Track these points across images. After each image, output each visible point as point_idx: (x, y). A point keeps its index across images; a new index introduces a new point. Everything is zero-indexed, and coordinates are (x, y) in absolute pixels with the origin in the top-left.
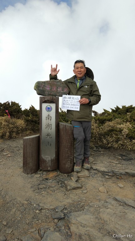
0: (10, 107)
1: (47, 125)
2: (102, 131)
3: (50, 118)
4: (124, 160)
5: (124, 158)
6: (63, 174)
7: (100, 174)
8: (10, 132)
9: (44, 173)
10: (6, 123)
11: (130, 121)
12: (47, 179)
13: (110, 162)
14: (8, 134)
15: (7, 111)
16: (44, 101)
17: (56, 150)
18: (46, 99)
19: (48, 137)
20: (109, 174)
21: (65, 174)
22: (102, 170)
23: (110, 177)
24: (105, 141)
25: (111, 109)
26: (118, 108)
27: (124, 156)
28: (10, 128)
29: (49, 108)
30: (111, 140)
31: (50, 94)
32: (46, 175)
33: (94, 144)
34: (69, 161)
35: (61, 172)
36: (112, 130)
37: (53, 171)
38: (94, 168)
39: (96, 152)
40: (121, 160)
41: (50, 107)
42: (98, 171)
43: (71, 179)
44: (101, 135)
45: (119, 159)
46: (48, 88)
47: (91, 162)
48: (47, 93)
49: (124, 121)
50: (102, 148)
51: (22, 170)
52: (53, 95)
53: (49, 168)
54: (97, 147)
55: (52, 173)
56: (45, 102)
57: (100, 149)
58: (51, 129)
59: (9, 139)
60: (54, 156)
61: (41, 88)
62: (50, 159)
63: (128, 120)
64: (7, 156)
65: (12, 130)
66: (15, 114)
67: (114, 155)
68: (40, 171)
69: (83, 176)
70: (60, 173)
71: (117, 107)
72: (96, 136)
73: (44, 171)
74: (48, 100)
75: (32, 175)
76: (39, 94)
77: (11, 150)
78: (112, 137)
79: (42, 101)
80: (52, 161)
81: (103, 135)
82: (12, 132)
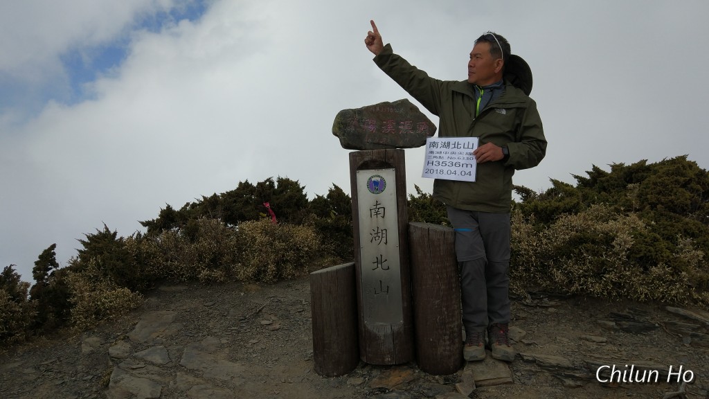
0: (275, 192)
1: (373, 233)
2: (546, 244)
3: (381, 210)
4: (627, 331)
5: (625, 324)
6: (430, 377)
7: (547, 374)
8: (277, 263)
9: (375, 372)
10: (266, 239)
11: (638, 210)
12: (383, 390)
13: (581, 339)
14: (272, 267)
15: (268, 205)
16: (361, 163)
17: (405, 305)
18: (366, 159)
19: (379, 266)
20: (577, 375)
21: (437, 377)
22: (554, 362)
23: (579, 383)
24: (559, 276)
25: (576, 177)
26: (597, 173)
27: (626, 318)
28: (276, 252)
29: (376, 183)
30: (577, 270)
31: (379, 144)
32: (381, 378)
33: (525, 287)
34: (447, 337)
35: (425, 371)
36: (581, 239)
37: (398, 366)
38: (525, 358)
39: (532, 311)
40: (616, 330)
41: (379, 179)
42: (539, 365)
43: (456, 390)
44: (544, 256)
45: (610, 329)
46: (370, 127)
47: (517, 339)
48: (370, 140)
49: (618, 211)
50: (551, 298)
51: (311, 365)
52: (386, 146)
53: (388, 359)
54: (535, 294)
55: (397, 372)
56: (365, 166)
57: (546, 299)
58: (386, 243)
59: (274, 283)
60: (399, 322)
61: (353, 129)
62: (389, 331)
63: (631, 206)
64: (271, 327)
65: (283, 256)
66: (289, 211)
67: (591, 316)
68: (363, 367)
69: (492, 381)
70: (423, 374)
71: (595, 168)
72: (528, 262)
73: (374, 367)
74: (373, 161)
75: (341, 378)
76: (346, 146)
77: (280, 313)
78: (580, 259)
79: (357, 166)
80: (395, 336)
81: (551, 257)
82: (284, 262)
